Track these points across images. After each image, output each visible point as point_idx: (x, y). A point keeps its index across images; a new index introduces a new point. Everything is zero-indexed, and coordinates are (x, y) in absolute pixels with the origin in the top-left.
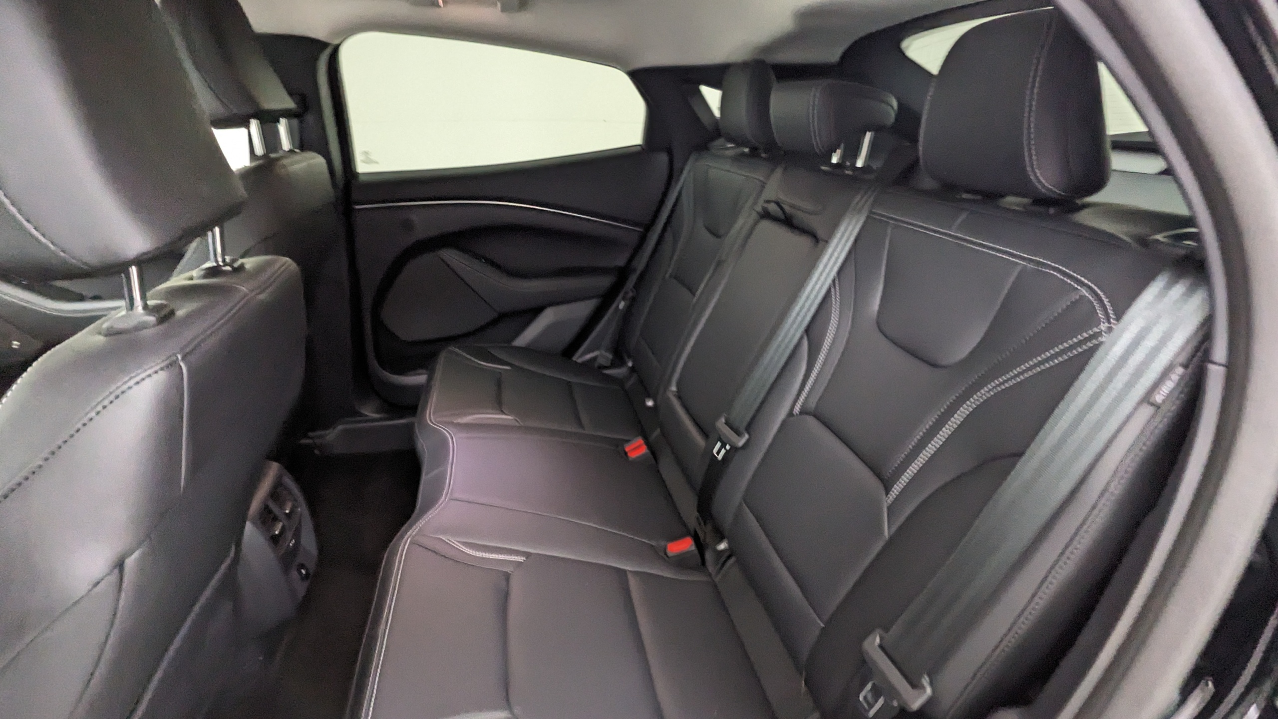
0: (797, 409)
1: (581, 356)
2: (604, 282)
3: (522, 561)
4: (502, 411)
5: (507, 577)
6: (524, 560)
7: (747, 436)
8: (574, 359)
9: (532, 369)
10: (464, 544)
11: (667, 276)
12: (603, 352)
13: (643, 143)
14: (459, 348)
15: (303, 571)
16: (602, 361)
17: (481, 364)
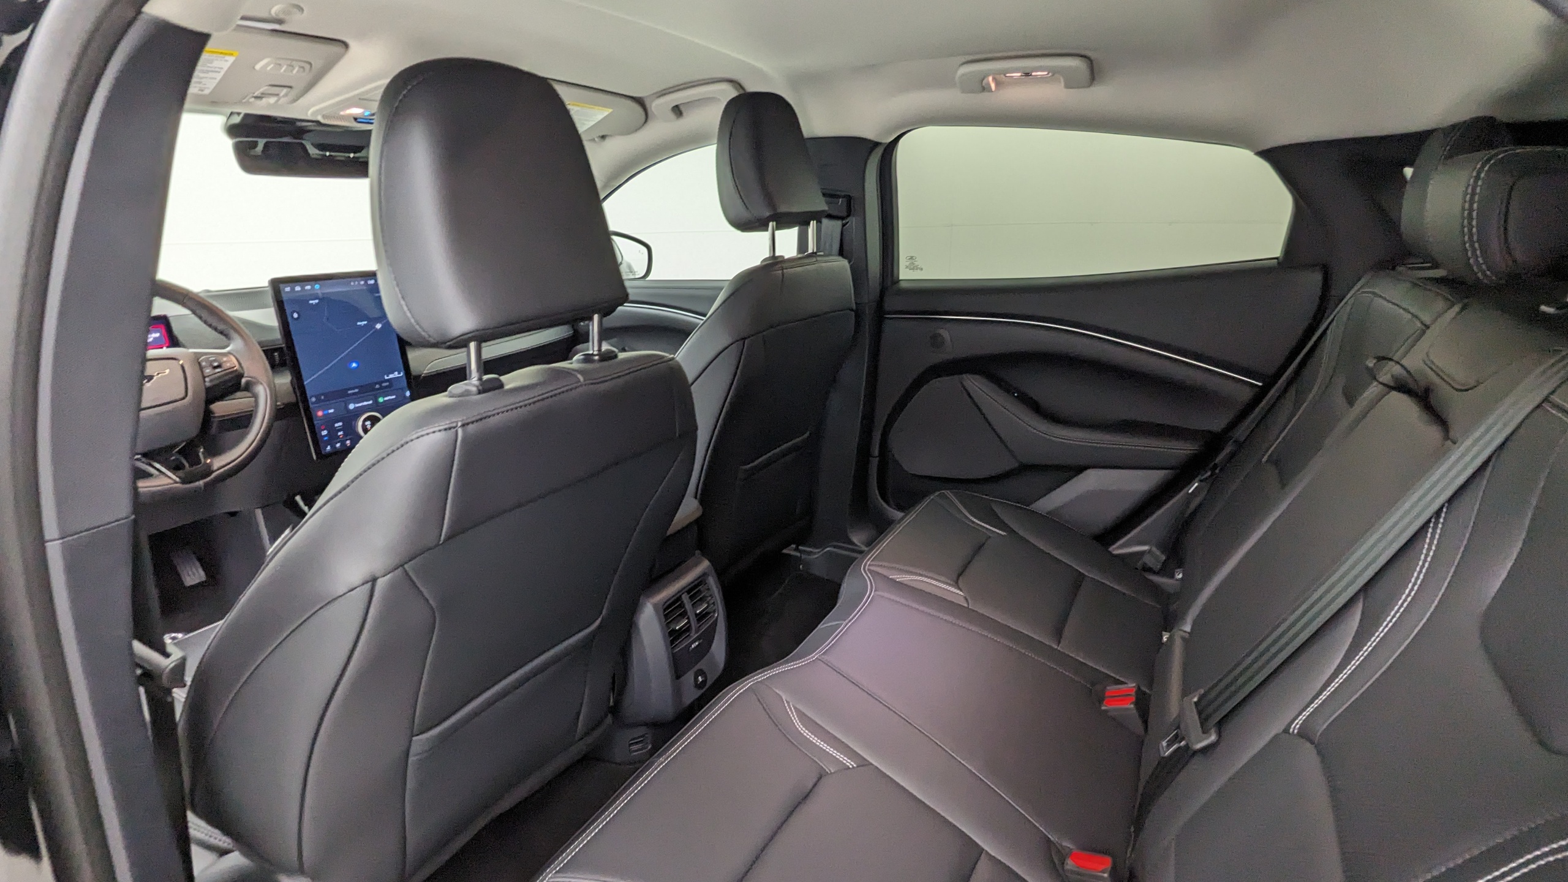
0: (1295, 727)
1: (1118, 548)
2: (1183, 449)
3: (851, 766)
4: (957, 583)
5: (821, 776)
6: (853, 767)
7: (1213, 738)
8: (1111, 549)
9: (1040, 544)
10: (802, 715)
11: (1265, 459)
12: (1154, 549)
13: (1282, 255)
14: (956, 495)
15: (700, 679)
16: (1148, 560)
17: (973, 522)
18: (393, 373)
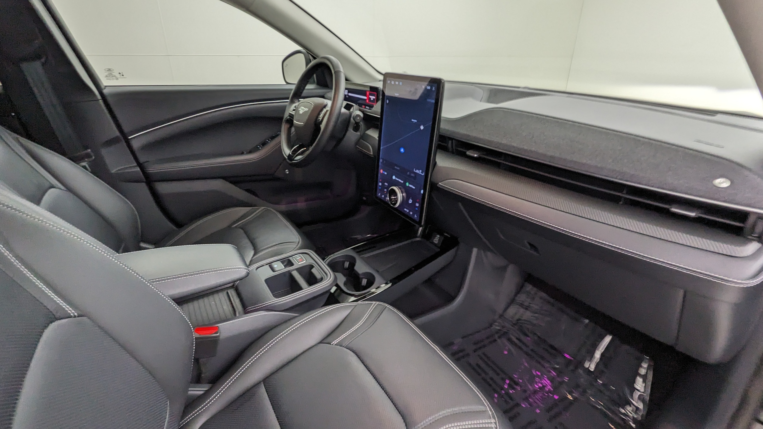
18: (419, 170)
